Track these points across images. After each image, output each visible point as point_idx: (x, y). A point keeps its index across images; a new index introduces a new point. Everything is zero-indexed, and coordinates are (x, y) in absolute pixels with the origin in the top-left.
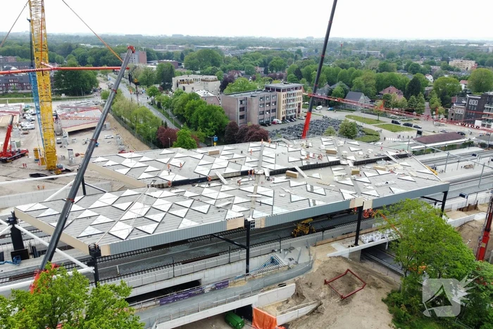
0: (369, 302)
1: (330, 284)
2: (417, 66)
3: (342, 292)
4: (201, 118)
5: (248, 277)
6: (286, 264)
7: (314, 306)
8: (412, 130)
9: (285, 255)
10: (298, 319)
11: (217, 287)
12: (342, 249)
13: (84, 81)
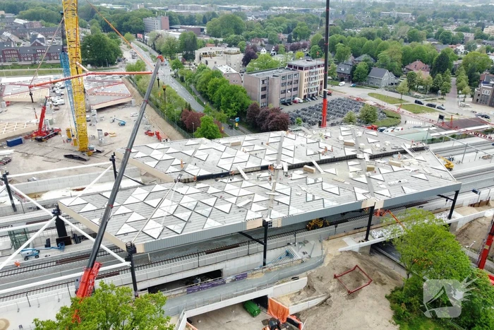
0: (373, 298)
1: (339, 278)
2: (448, 34)
3: (349, 286)
4: (223, 99)
5: (264, 270)
6: (300, 258)
7: (323, 299)
8: (434, 111)
9: (299, 249)
10: (308, 309)
11: (237, 278)
12: (353, 243)
13: (108, 53)
